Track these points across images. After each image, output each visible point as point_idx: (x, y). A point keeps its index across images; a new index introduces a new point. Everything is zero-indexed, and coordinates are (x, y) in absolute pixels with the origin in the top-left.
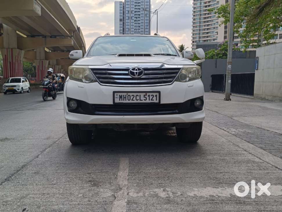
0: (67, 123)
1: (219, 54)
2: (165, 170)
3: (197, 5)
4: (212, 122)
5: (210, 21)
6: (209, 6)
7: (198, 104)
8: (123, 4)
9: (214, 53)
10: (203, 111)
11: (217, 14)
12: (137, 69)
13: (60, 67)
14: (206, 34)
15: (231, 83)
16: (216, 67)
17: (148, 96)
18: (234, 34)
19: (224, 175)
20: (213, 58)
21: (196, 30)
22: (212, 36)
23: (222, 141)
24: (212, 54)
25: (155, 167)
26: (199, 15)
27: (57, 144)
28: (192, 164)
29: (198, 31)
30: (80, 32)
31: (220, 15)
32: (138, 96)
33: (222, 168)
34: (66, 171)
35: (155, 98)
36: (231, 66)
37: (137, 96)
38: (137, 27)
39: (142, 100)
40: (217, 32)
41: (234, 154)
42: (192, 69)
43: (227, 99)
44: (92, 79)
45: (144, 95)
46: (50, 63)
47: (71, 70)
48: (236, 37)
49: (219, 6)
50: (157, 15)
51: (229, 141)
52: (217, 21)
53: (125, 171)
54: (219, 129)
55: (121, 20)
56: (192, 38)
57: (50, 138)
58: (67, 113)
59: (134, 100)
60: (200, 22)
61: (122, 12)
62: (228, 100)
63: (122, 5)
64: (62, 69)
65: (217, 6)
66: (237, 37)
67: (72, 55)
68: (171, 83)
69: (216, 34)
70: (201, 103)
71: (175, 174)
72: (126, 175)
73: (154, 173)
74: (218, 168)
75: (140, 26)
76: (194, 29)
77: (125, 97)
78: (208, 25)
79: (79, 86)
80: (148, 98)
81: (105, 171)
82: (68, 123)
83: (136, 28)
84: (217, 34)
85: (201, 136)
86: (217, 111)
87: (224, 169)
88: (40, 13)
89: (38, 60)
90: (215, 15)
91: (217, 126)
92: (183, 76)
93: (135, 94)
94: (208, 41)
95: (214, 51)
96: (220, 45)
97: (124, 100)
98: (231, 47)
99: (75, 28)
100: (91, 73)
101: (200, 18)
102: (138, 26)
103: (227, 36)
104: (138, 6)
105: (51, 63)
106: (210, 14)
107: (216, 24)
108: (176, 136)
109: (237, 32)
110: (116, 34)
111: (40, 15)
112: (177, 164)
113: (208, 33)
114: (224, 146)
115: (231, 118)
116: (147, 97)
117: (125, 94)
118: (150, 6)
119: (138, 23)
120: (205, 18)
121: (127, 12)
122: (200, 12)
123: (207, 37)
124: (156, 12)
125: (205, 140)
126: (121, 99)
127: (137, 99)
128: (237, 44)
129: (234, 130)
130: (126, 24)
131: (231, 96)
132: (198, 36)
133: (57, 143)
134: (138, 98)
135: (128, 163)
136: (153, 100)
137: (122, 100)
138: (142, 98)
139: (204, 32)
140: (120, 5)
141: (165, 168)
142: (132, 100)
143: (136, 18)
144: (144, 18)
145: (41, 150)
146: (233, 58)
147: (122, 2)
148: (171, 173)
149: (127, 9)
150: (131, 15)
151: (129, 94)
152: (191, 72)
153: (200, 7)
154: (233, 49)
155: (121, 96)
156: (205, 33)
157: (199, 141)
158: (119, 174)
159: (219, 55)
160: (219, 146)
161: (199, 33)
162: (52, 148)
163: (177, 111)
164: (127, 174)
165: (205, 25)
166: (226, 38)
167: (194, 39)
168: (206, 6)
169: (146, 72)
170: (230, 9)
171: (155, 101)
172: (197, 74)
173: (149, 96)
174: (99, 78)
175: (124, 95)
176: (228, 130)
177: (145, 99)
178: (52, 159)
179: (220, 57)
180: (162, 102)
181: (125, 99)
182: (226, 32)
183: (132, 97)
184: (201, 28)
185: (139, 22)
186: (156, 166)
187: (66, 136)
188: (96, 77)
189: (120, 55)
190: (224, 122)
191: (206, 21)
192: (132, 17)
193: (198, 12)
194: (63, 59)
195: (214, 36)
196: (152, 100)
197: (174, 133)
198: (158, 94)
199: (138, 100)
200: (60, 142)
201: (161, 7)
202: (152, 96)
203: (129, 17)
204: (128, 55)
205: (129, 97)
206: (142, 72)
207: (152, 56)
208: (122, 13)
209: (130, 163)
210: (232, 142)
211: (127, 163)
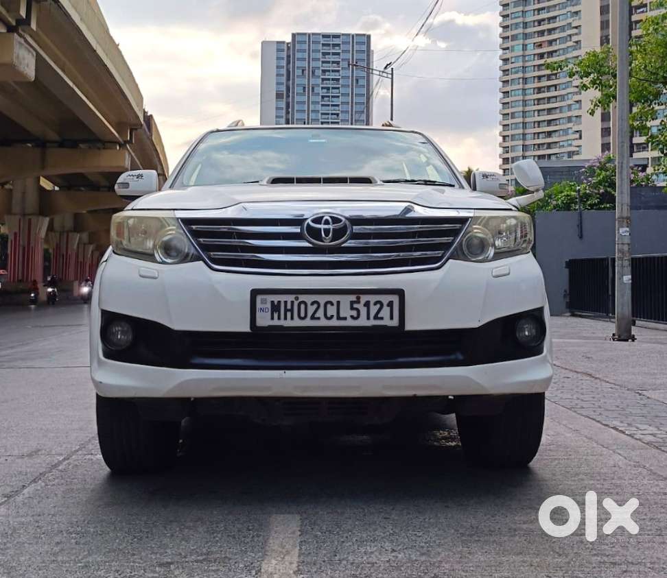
0: (97, 395)
1: (587, 196)
2: (422, 554)
3: (512, 51)
4: (577, 404)
5: (556, 97)
6: (551, 54)
7: (527, 333)
8: (286, 48)
9: (573, 193)
10: (546, 356)
11: (576, 76)
12: (330, 220)
13: (85, 236)
14: (546, 137)
15: (632, 283)
16: (581, 237)
17: (365, 305)
18: (632, 137)
19: (625, 571)
20: (569, 210)
21: (513, 126)
22: (565, 144)
23: (612, 463)
24: (568, 195)
25: (388, 545)
26: (521, 81)
27: (61, 471)
28: (515, 535)
29: (519, 128)
30: (154, 129)
31: (587, 81)
32: (332, 304)
33: (618, 548)
34: (85, 557)
35: (385, 312)
36: (628, 229)
37: (329, 306)
38: (330, 116)
39: (345, 319)
40: (579, 132)
41: (656, 503)
42: (505, 222)
43: (622, 337)
44: (186, 251)
45: (352, 303)
46: (53, 226)
47: (120, 226)
48: (638, 145)
49: (582, 53)
50: (392, 78)
51: (638, 465)
52: (577, 98)
53: (286, 558)
54: (599, 425)
55: (279, 96)
56: (500, 150)
57: (40, 453)
58: (100, 362)
59: (319, 318)
60: (525, 103)
61: (284, 71)
62: (627, 340)
63: (285, 52)
64: (90, 243)
65: (575, 53)
66: (642, 147)
67: (126, 185)
68: (437, 265)
69: (577, 136)
70: (537, 332)
71: (456, 566)
72: (292, 572)
73: (388, 565)
74: (605, 549)
75: (338, 115)
76: (506, 122)
77: (289, 307)
78: (550, 111)
79: (142, 273)
80: (363, 311)
81: (218, 555)
82: (101, 397)
83: (328, 119)
84: (580, 138)
85: (541, 448)
86: (590, 371)
87: (625, 553)
88: (30, 71)
89: (15, 214)
90: (571, 81)
91: (594, 417)
92: (476, 242)
93: (322, 299)
94: (553, 158)
95: (571, 186)
96: (591, 171)
97: (285, 318)
98: (625, 177)
99: (138, 117)
100: (182, 232)
101: (524, 90)
102: (332, 114)
103: (611, 141)
104: (334, 54)
105: (57, 225)
106: (554, 77)
107: (573, 107)
108: (457, 446)
109: (643, 130)
110: (263, 124)
111: (33, 79)
112: (463, 535)
113: (549, 134)
114: (620, 478)
115: (640, 394)
116: (360, 306)
117: (290, 298)
118: (368, 55)
119: (332, 105)
120: (539, 90)
121: (299, 72)
122: (524, 72)
123: (549, 146)
124: (389, 70)
125: (557, 461)
126: (276, 315)
127: (329, 315)
128: (644, 168)
129: (652, 430)
130: (296, 107)
131: (633, 328)
132: (521, 142)
133: (60, 468)
134: (332, 311)
135: (299, 533)
136: (382, 318)
137: (279, 318)
138: (346, 311)
139: (537, 130)
140: (278, 50)
141: (422, 547)
142: (313, 318)
143: (325, 91)
144: (352, 89)
145: (9, 490)
146: (633, 207)
147: (283, 42)
148: (444, 564)
149: (298, 64)
150: (312, 81)
151: (302, 298)
152: (500, 233)
153: (524, 56)
154: (632, 182)
155: (276, 303)
156: (541, 136)
157: (535, 464)
158: (264, 566)
159: (588, 200)
160: (605, 480)
161: (524, 135)
162: (43, 484)
163: (460, 357)
164: (295, 565)
165: (539, 111)
166: (609, 149)
167: (507, 152)
168: (541, 56)
169: (357, 229)
170: (616, 62)
171: (386, 322)
172: (522, 237)
173: (367, 304)
174: (206, 248)
175: (286, 302)
176: (632, 430)
177: (354, 313)
178: (42, 518)
179: (592, 206)
180: (410, 326)
181: (289, 314)
182: (606, 132)
183: (311, 310)
184: (527, 120)
185: (336, 101)
186: (392, 541)
187: (90, 447)
188: (200, 245)
189: (276, 181)
190: (618, 407)
191: (544, 98)
192: (313, 88)
193: (516, 73)
194: (95, 211)
195: (570, 142)
196: (376, 317)
197: (453, 439)
198: (395, 299)
199: (332, 316)
200: (70, 467)
201: (402, 57)
202: (378, 306)
203: (304, 88)
204: (301, 181)
205: (303, 306)
206: (344, 229)
207: (376, 182)
208: (283, 75)
209: (302, 533)
210: (647, 466)
211: (294, 533)
